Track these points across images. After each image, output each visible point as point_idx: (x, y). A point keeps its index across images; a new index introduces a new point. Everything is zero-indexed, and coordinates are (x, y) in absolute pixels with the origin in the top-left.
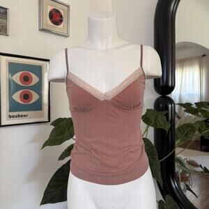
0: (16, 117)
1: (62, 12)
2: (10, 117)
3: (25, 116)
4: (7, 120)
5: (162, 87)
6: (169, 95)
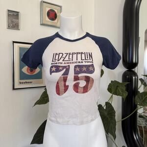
0: (24, 83)
1: (56, 11)
2: (20, 83)
3: (30, 83)
4: (18, 85)
5: (128, 64)
6: (133, 70)
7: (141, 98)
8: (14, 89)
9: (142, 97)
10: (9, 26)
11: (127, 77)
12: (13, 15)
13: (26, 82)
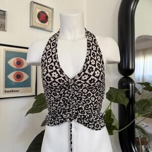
0: (10, 92)
1: (47, 13)
2: (5, 92)
3: (17, 91)
5: (125, 70)
6: (131, 76)
7: (140, 106)
11: (124, 84)
13: (12, 91)
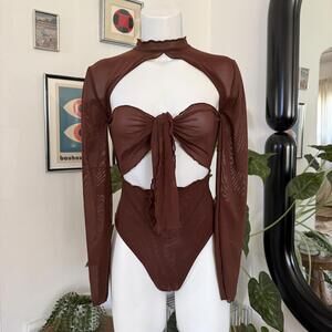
0: (70, 159)
4: (58, 162)
7: (299, 185)
8: (49, 170)
9: (302, 183)
10: (37, 44)
11: (275, 147)
12: (47, 21)
13: (73, 158)
